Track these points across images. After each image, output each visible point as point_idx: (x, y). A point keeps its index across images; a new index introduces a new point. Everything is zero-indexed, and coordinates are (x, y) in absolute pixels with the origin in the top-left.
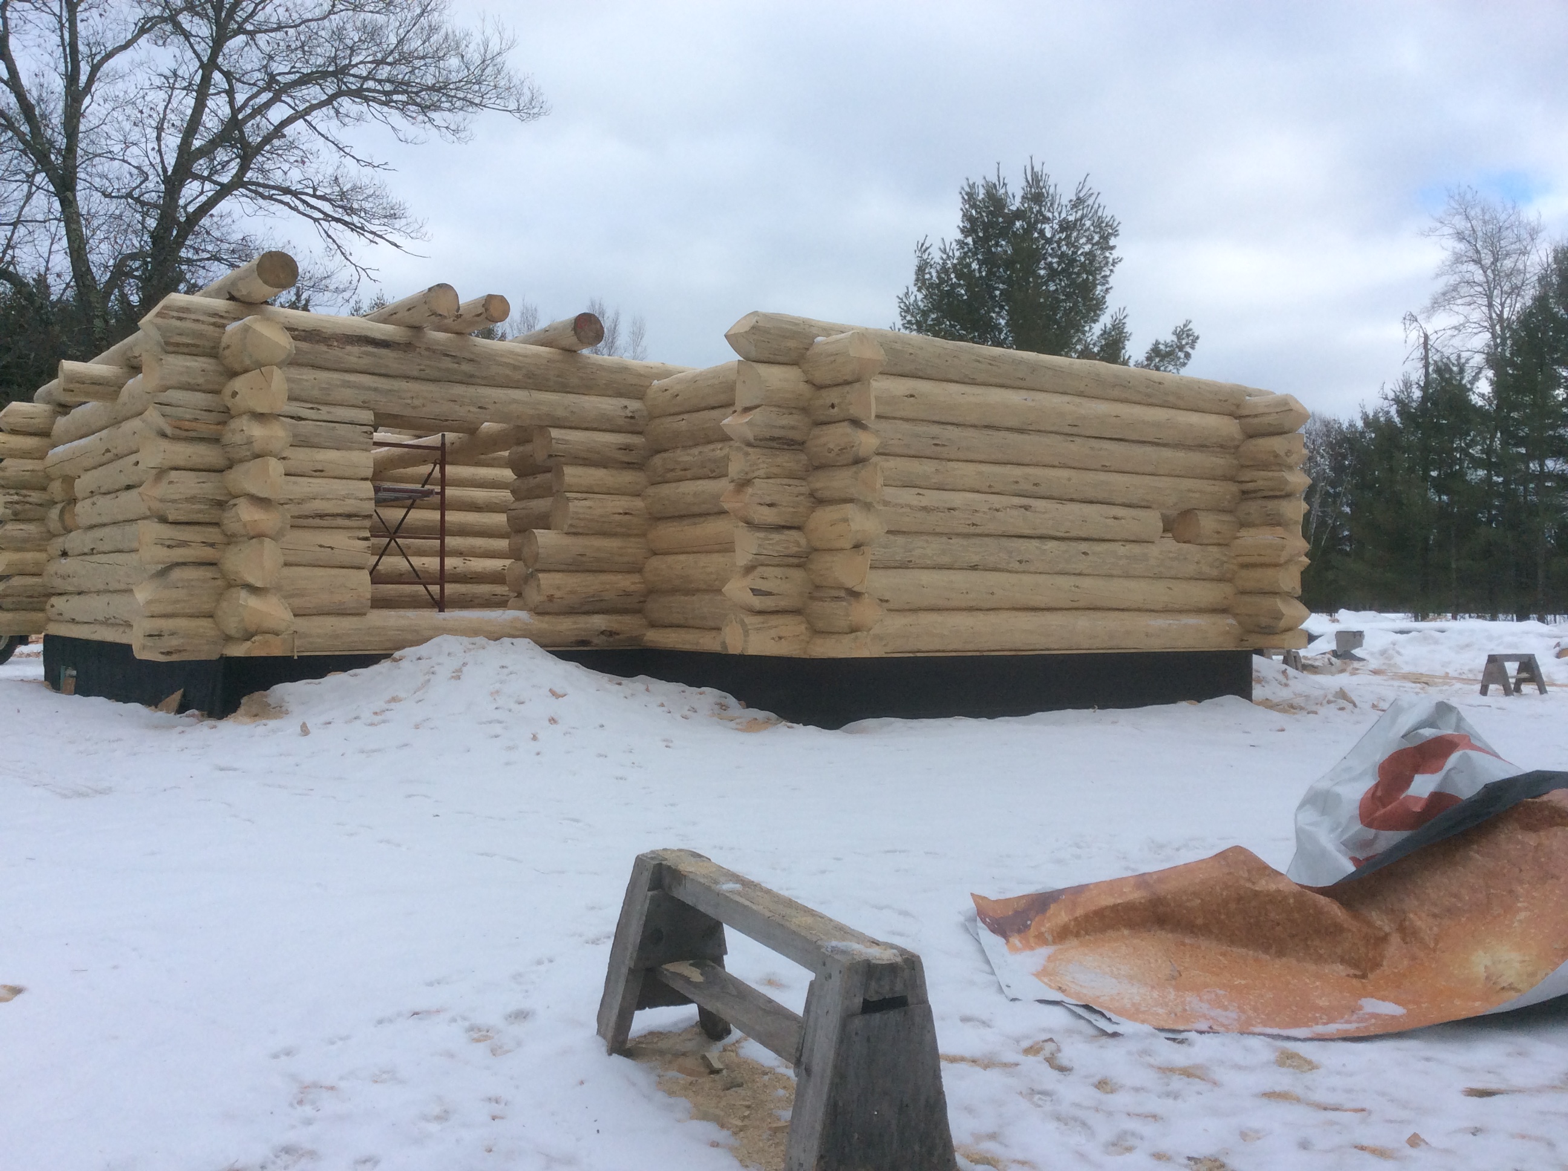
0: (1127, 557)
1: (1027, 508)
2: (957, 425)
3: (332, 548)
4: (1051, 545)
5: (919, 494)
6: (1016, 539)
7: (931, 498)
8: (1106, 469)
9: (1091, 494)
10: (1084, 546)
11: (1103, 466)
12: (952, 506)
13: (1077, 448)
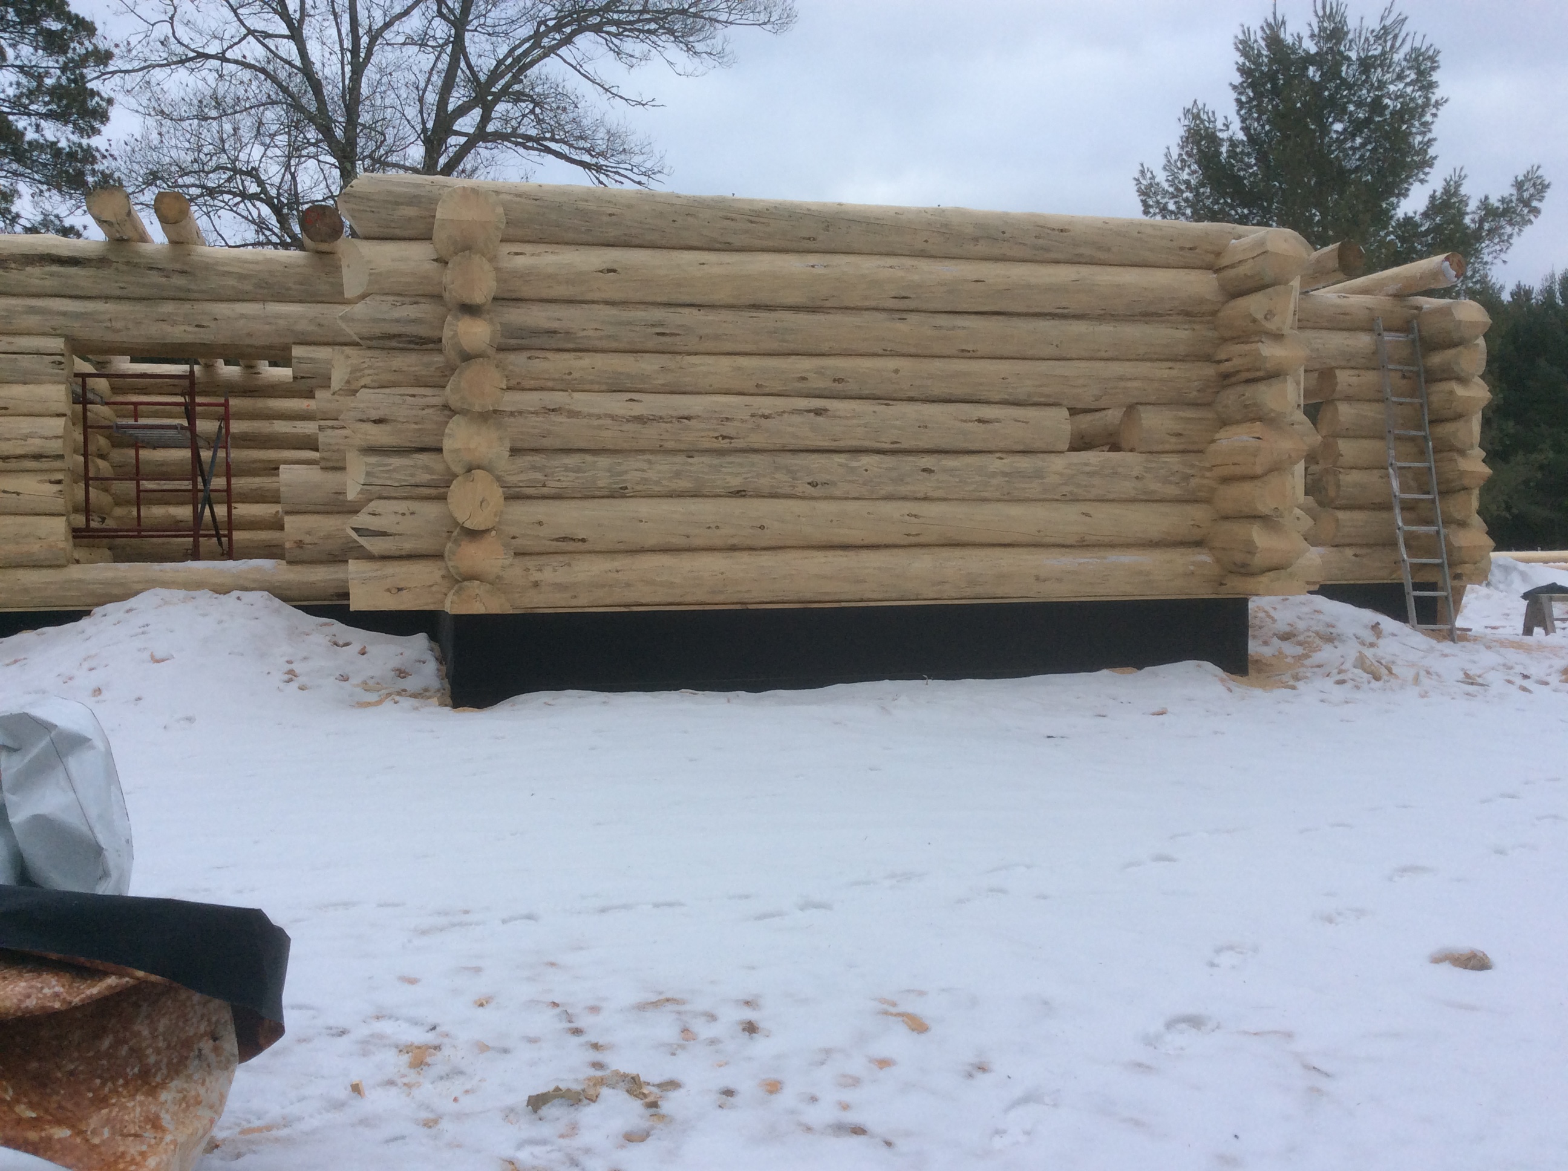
0: (1005, 474)
1: (818, 412)
2: (699, 306)
3: (18, 494)
4: (866, 460)
5: (631, 400)
6: (805, 455)
7: (650, 404)
8: (968, 354)
9: (938, 389)
10: (927, 461)
11: (963, 351)
12: (686, 413)
13: (908, 329)
